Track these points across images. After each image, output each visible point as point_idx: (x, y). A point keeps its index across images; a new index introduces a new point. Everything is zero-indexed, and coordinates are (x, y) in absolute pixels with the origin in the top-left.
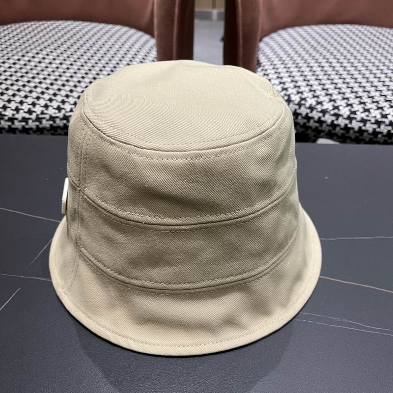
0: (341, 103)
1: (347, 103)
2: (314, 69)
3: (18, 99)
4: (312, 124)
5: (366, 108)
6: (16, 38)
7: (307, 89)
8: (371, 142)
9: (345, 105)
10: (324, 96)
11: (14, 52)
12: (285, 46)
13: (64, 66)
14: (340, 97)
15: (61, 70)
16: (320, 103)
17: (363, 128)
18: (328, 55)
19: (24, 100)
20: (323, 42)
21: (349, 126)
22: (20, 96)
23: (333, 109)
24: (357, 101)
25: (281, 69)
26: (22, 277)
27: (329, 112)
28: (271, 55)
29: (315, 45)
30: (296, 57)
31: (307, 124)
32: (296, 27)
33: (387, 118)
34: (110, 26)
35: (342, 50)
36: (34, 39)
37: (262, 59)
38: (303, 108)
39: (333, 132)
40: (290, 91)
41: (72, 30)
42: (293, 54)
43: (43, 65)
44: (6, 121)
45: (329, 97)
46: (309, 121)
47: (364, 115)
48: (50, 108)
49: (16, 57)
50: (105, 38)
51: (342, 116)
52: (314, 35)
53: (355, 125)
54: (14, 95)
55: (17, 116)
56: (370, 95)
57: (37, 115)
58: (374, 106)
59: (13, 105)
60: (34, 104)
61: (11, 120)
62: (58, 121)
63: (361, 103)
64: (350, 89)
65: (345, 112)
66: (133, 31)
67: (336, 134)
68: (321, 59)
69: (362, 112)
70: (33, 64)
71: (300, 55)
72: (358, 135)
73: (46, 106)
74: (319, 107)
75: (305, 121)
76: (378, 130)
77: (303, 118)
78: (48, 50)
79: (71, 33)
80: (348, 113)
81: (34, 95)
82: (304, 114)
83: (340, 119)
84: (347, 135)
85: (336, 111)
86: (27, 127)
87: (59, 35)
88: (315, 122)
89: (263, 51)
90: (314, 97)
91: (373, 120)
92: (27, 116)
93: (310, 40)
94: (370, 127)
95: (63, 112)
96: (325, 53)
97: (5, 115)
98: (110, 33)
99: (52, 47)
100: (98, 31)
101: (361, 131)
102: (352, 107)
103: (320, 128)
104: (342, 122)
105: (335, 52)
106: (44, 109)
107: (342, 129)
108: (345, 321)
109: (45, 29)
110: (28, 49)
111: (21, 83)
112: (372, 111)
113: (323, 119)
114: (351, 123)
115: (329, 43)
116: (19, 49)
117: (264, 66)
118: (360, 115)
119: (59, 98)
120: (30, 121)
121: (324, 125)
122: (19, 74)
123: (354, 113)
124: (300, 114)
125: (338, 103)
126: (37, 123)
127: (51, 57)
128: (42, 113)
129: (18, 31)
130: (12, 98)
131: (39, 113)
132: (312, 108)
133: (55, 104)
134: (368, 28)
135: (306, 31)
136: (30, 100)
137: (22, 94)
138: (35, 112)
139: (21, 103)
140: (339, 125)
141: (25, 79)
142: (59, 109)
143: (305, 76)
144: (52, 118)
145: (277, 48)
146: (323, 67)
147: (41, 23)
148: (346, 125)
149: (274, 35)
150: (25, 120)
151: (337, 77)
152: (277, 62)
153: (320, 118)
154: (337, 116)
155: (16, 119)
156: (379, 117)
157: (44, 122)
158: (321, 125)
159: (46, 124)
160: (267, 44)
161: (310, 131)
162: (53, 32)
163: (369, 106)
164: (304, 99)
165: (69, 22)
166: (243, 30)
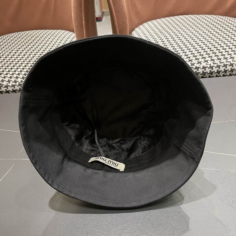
3: (9, 76)
22: (10, 74)
33: (194, 65)
43: (21, 56)
44: (4, 87)
49: (7, 54)
54: (7, 74)
55: (9, 84)
57: (19, 83)
59: (7, 79)
60: (17, 78)
61: (7, 87)
70: (15, 56)
81: (17, 73)
86: (15, 89)
92: (14, 84)
97: (3, 85)
111: (10, 67)
120: (16, 86)
122: (9, 63)
126: (19, 87)
130: (6, 76)
131: (20, 82)
136: (15, 76)
138: (18, 81)
139: (11, 77)
141: (12, 65)
150: (13, 86)
155: (9, 86)
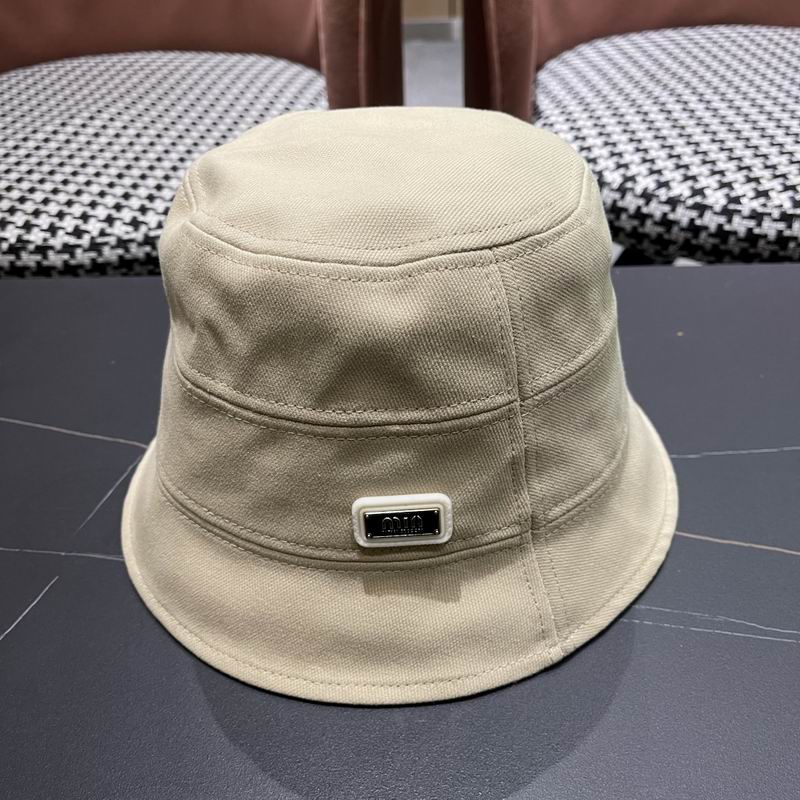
0: (708, 182)
1: (720, 181)
2: (652, 116)
3: (53, 208)
4: (649, 228)
5: (761, 188)
6: (50, 92)
7: (637, 158)
8: (774, 258)
9: (716, 185)
10: (672, 170)
11: (47, 118)
12: (591, 74)
13: (145, 140)
14: (705, 169)
15: (138, 148)
16: (666, 185)
17: (757, 231)
18: (680, 88)
19: (66, 209)
20: (668, 62)
21: (727, 227)
22: (58, 203)
23: (692, 196)
24: (741, 176)
25: (583, 121)
26: (63, 554)
27: (684, 202)
28: (561, 94)
29: (654, 69)
30: (612, 95)
31: (641, 230)
32: (613, 37)
34: (235, 58)
35: (709, 76)
36: (86, 91)
37: (544, 103)
38: (629, 197)
39: (694, 242)
40: (602, 164)
41: (159, 69)
42: (606, 89)
43: (103, 140)
44: (31, 253)
45: (682, 171)
46: (643, 224)
47: (756, 205)
48: (118, 224)
49: (49, 128)
50: (226, 80)
51: (711, 208)
52: (652, 49)
53: (740, 225)
54: (46, 202)
55: (52, 242)
56: (769, 163)
57: (93, 238)
58: (777, 184)
59: (44, 221)
60: (85, 217)
61: (42, 250)
62: (133, 248)
63: (749, 180)
64: (726, 153)
65: (717, 199)
66: (281, 64)
67: (700, 247)
68: (665, 97)
69: (752, 199)
70: (82, 139)
71: (621, 91)
72: (745, 245)
73: (110, 220)
74: (663, 194)
75: (636, 223)
76: (787, 233)
77: (631, 217)
78: (113, 110)
79: (159, 75)
80: (723, 201)
81: (86, 198)
82: (632, 209)
83: (708, 215)
84: (723, 247)
85: (698, 199)
86: (73, 262)
87: (135, 80)
88: (656, 223)
89: (546, 87)
90: (652, 172)
91: (776, 214)
92: (72, 240)
93: (642, 59)
94: (770, 228)
95: (143, 229)
96: (673, 83)
97: (28, 242)
98: (236, 71)
99: (121, 105)
100: (212, 69)
101: (752, 238)
102: (732, 189)
103: (666, 236)
104: (711, 220)
105: (695, 82)
106: (104, 225)
107: (711, 235)
108: (722, 618)
109: (107, 70)
110: (74, 111)
111: (58, 178)
112: (772, 194)
113: (671, 217)
114: (730, 221)
115: (682, 63)
116: (55, 112)
117: (547, 118)
118: (748, 205)
119: (135, 203)
120: (79, 252)
121: (675, 229)
122: (56, 160)
123: (737, 200)
124: (624, 210)
125: (703, 182)
126: (93, 254)
127: (118, 124)
128: (103, 233)
129: (54, 76)
130: (42, 208)
131: (95, 233)
132: (647, 196)
133: (127, 215)
134: (764, 30)
135: (634, 44)
136: (77, 210)
137: (62, 198)
138: (88, 232)
139: (61, 215)
140: (706, 228)
141: (68, 169)
142: (135, 224)
143: (633, 132)
144: (122, 243)
145: (574, 81)
146: (669, 112)
147: (98, 59)
148: (720, 226)
149: (569, 56)
150: (68, 249)
151: (699, 130)
152: (573, 107)
153: (665, 215)
154: (701, 209)
155: (52, 248)
156: (788, 206)
157: (106, 251)
158: (669, 230)
159: (110, 254)
160: (555, 75)
161: (646, 244)
162: (124, 75)
163: (766, 185)
164: (632, 179)
165: (155, 55)
166: (500, 44)
